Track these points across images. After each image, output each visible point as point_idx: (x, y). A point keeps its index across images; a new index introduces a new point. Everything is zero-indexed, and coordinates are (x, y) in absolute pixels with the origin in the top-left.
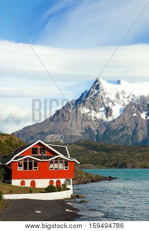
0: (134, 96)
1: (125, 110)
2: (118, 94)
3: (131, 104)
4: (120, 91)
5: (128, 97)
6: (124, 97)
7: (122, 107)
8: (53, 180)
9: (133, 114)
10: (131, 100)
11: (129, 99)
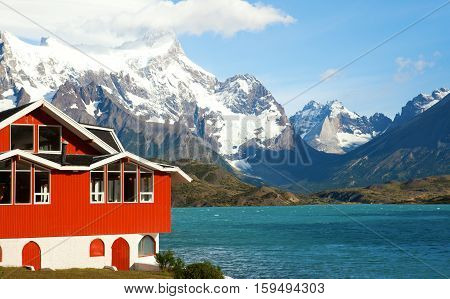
0: (73, 70)
1: (55, 96)
2: (41, 64)
3: (67, 85)
4: (46, 60)
5: (62, 72)
6: (54, 72)
7: (49, 90)
8: (104, 238)
9: (70, 104)
10: (67, 78)
11: (63, 75)
